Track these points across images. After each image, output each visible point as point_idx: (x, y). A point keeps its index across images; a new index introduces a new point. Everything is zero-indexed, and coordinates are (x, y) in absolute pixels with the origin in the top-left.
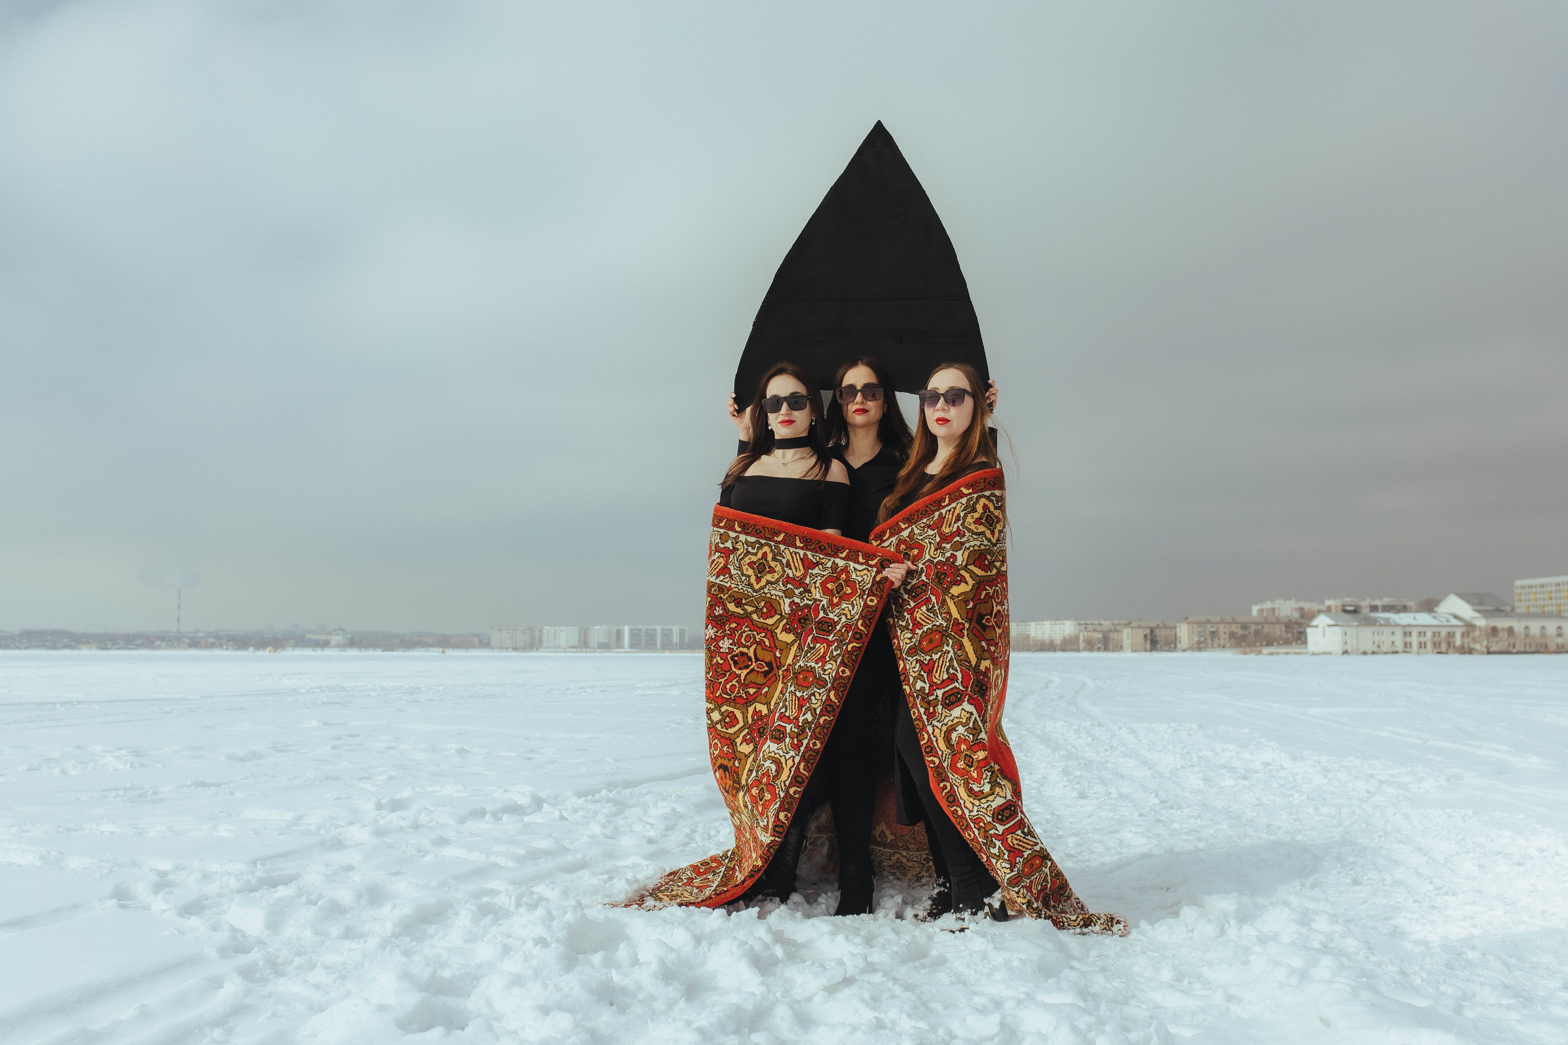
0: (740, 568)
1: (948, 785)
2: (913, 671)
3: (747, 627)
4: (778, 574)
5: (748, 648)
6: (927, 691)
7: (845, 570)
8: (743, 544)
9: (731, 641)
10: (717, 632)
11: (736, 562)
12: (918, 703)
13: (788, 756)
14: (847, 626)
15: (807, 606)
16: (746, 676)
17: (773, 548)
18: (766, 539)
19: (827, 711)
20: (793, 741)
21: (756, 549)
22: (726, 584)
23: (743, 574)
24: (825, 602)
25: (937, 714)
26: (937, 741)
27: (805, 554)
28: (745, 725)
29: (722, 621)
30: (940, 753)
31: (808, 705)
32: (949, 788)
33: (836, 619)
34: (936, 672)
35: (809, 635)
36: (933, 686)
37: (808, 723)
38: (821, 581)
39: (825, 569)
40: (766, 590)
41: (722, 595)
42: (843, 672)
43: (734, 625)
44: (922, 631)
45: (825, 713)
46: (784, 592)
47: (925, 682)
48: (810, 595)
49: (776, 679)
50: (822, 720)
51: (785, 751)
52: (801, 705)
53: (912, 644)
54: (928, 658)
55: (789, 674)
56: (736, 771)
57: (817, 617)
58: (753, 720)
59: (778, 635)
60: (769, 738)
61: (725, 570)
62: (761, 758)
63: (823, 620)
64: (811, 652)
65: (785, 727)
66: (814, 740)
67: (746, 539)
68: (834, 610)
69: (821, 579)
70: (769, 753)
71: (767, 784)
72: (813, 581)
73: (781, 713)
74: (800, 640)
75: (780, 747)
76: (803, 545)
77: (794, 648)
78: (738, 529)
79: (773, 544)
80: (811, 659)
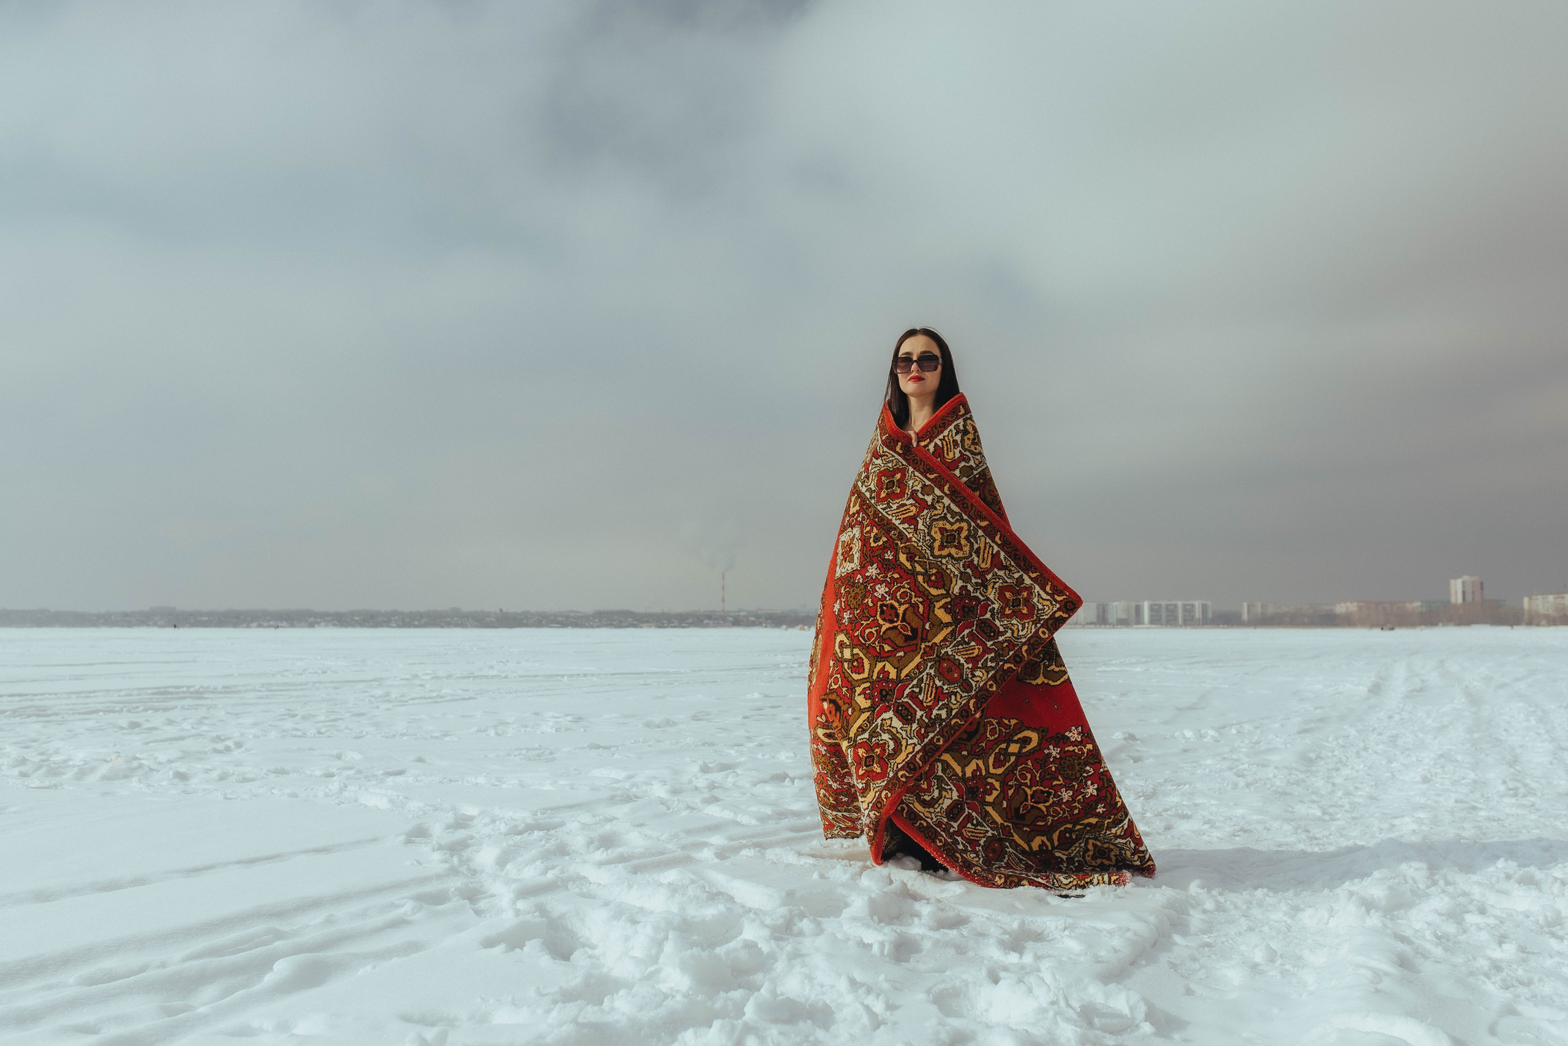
0: (930, 527)
3: (908, 584)
5: (901, 604)
8: (944, 507)
9: (887, 590)
10: (879, 574)
11: (928, 520)
13: (910, 741)
14: (1011, 644)
15: (976, 599)
16: (887, 630)
17: (972, 528)
18: (969, 516)
19: (961, 715)
20: (920, 730)
21: (954, 520)
22: (907, 534)
23: (929, 534)
24: (996, 606)
27: (998, 552)
28: (868, 677)
29: (888, 566)
31: (946, 701)
33: (1001, 629)
35: (967, 628)
37: (941, 719)
38: (1001, 585)
39: (1011, 577)
40: (944, 561)
41: (899, 543)
42: (991, 686)
43: (896, 576)
45: (959, 716)
46: (961, 573)
48: (985, 591)
49: (915, 650)
50: (953, 722)
51: (909, 736)
52: (939, 697)
55: (932, 653)
56: (848, 718)
57: (983, 616)
58: (878, 677)
59: (936, 609)
60: (892, 709)
61: (912, 521)
62: (879, 725)
63: (988, 621)
64: (964, 646)
65: (916, 711)
66: (939, 736)
67: (949, 504)
68: (1003, 620)
69: (1002, 583)
70: (890, 726)
71: (880, 757)
72: (995, 580)
73: (913, 691)
74: (956, 627)
75: (905, 729)
76: (1000, 542)
77: (947, 631)
78: (946, 491)
79: (974, 525)
80: (962, 653)
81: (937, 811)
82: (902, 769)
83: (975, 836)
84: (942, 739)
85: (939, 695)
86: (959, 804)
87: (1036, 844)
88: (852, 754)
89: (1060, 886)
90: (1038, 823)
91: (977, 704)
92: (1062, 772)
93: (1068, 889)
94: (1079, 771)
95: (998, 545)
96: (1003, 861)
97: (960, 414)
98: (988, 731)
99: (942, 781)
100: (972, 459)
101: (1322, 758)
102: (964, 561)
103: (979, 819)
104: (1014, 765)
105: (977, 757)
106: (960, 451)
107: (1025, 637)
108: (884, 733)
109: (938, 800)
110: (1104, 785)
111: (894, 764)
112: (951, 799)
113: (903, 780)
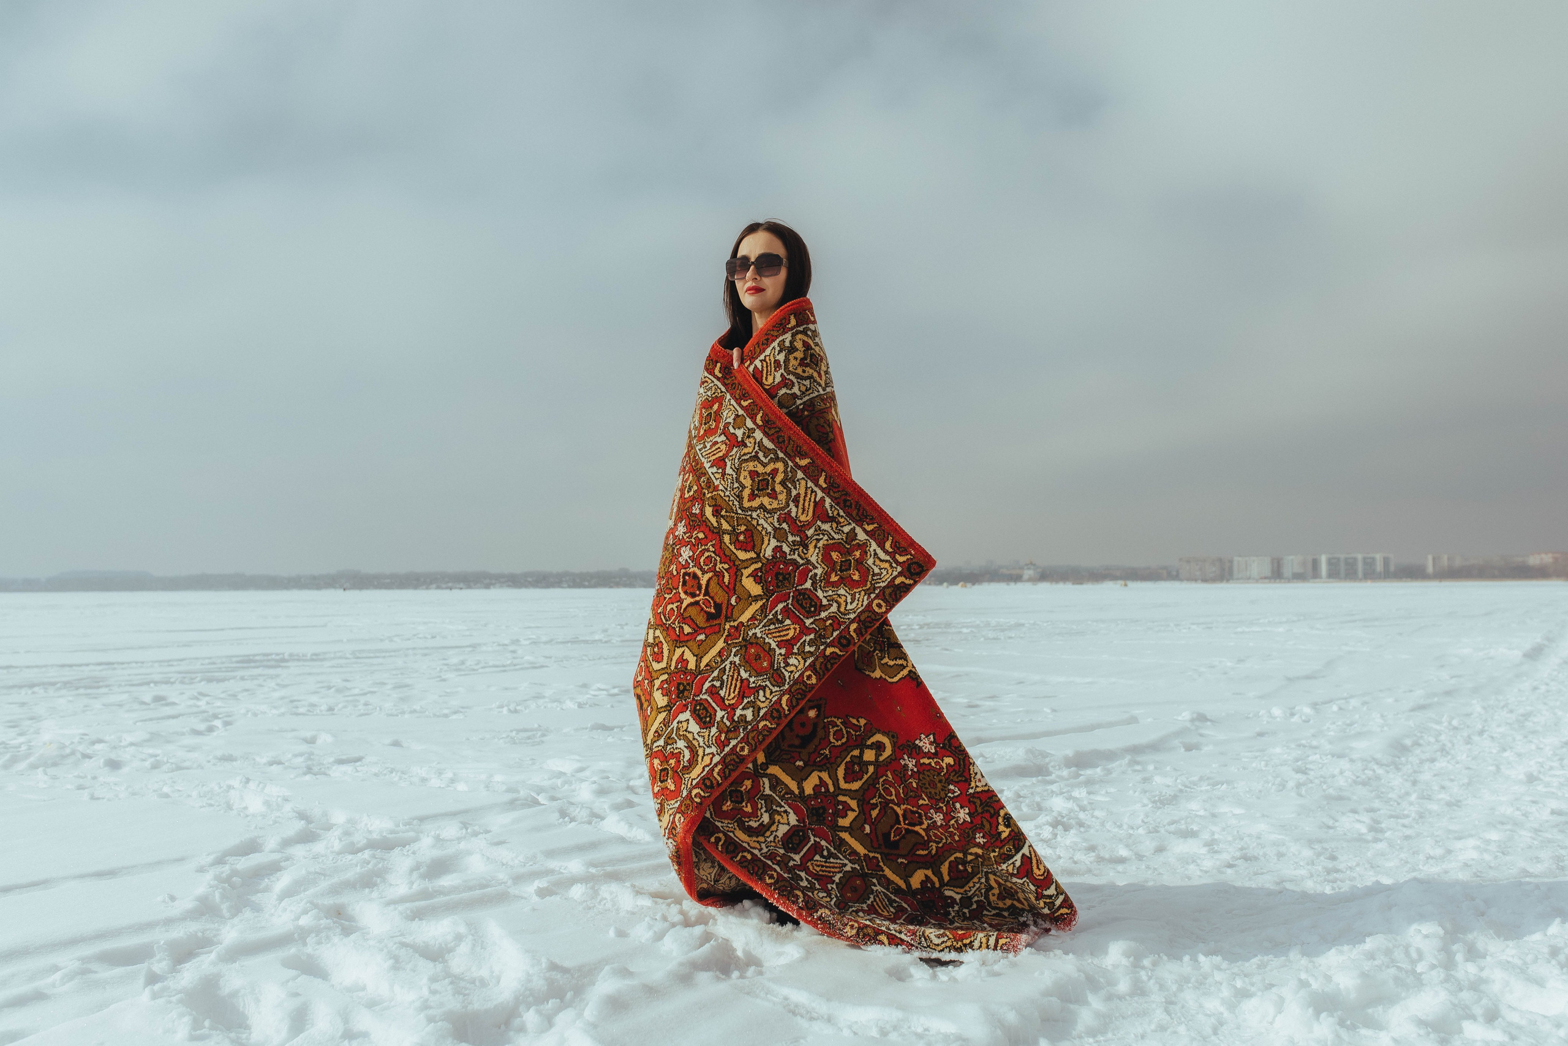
0: (738, 471)
3: (713, 546)
5: (704, 572)
7: (863, 547)
8: (755, 443)
9: (691, 554)
10: (686, 533)
11: (736, 461)
13: (708, 751)
14: (836, 621)
15: (794, 562)
16: (688, 606)
17: (789, 470)
18: (785, 453)
19: (771, 716)
20: (720, 735)
21: (767, 459)
22: (714, 481)
23: (738, 480)
24: (819, 571)
27: (823, 499)
28: (666, 668)
29: (695, 523)
31: (752, 698)
33: (825, 602)
35: (781, 602)
37: (746, 722)
38: (826, 542)
39: (839, 532)
40: (754, 515)
41: (706, 492)
42: (809, 677)
46: (775, 529)
48: (805, 552)
49: (718, 631)
51: (707, 743)
52: (744, 692)
55: (738, 635)
56: (647, 719)
57: (801, 585)
58: (676, 667)
59: (744, 578)
60: (689, 709)
61: (720, 463)
62: (675, 729)
63: (807, 592)
64: (777, 626)
65: (716, 711)
66: (744, 744)
67: (762, 439)
68: (827, 589)
69: (827, 540)
70: (686, 730)
71: (675, 770)
72: (817, 537)
73: (713, 686)
74: (767, 600)
75: (702, 734)
76: (826, 486)
77: (756, 606)
78: (759, 421)
79: (792, 464)
80: (774, 635)
81: (769, 840)
82: (697, 786)
83: (826, 871)
84: (747, 747)
85: (745, 690)
86: (801, 831)
87: (916, 881)
88: (649, 765)
89: (929, 946)
90: (918, 853)
91: (791, 702)
92: (924, 789)
93: (939, 951)
94: (942, 790)
95: (823, 490)
96: (866, 903)
97: (790, 326)
98: (832, 734)
99: (772, 801)
100: (796, 384)
101: (1419, 745)
102: (778, 513)
103: (832, 849)
104: (874, 777)
105: (819, 769)
106: (782, 375)
107: (855, 612)
108: (680, 739)
109: (770, 827)
110: (977, 811)
111: (689, 780)
112: (788, 824)
113: (698, 800)
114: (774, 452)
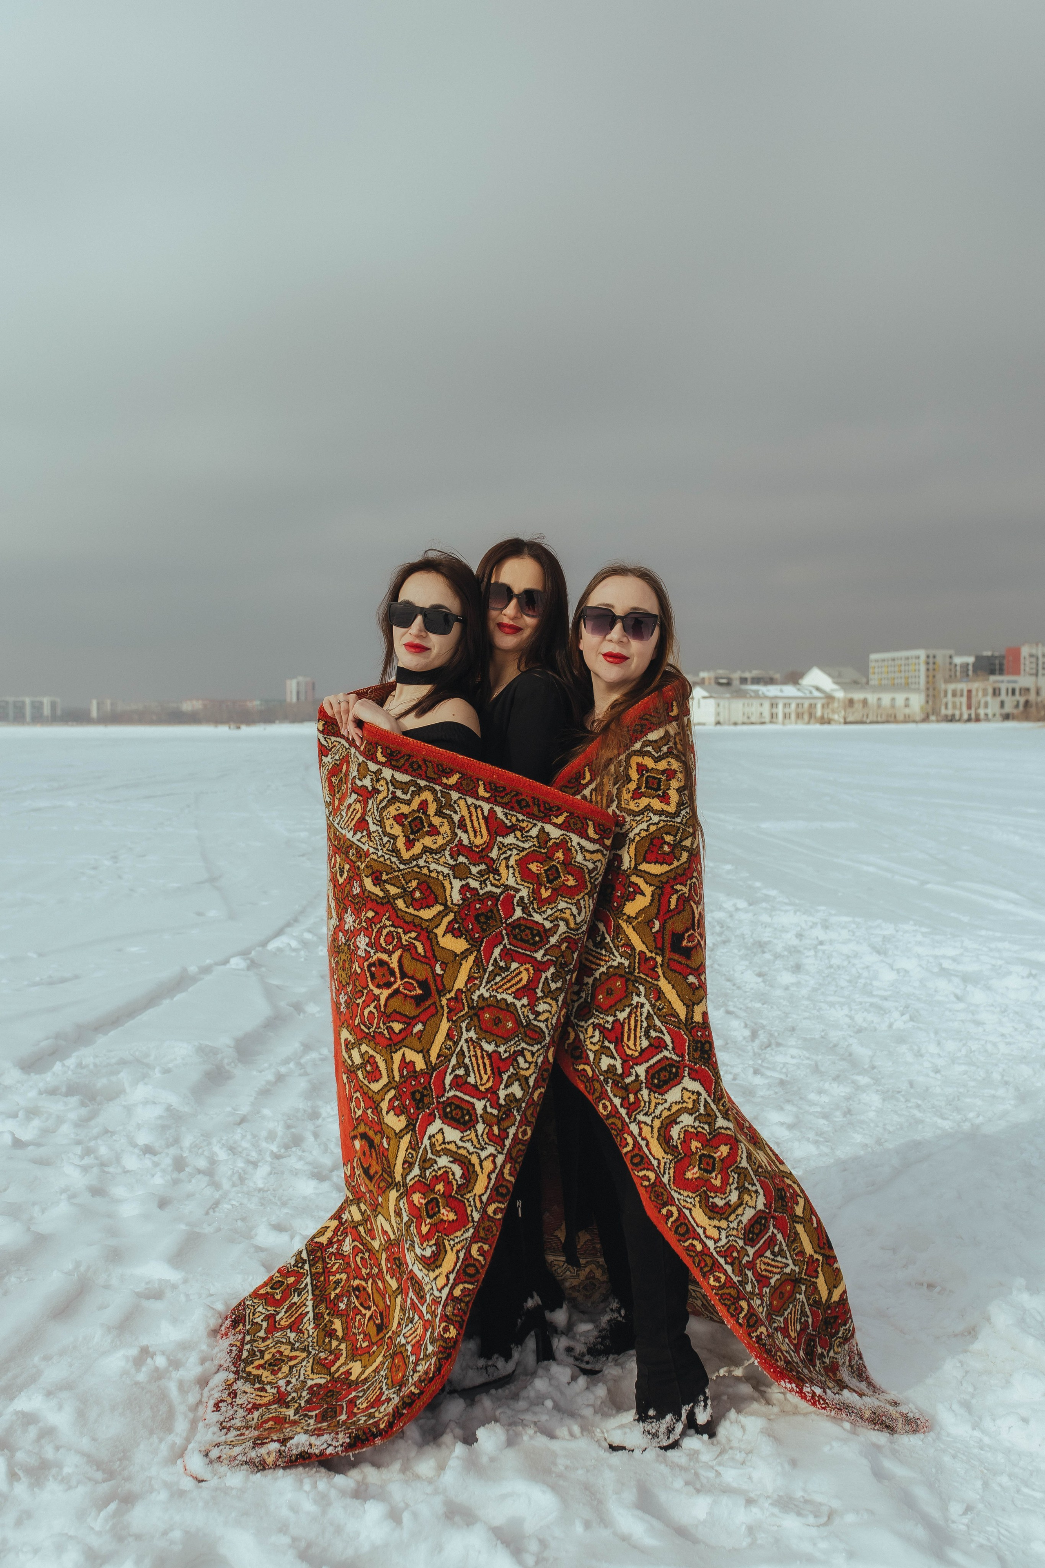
0: (381, 823)
1: (674, 1209)
2: (591, 1043)
3: (388, 919)
4: (444, 838)
5: (390, 954)
6: (620, 1071)
7: (563, 844)
8: (387, 784)
9: (367, 940)
10: (355, 921)
11: (376, 813)
12: (609, 1091)
13: (483, 1154)
14: (570, 941)
15: (490, 895)
16: (387, 999)
17: (439, 795)
18: (428, 779)
20: (491, 1130)
21: (409, 795)
22: (363, 846)
23: (385, 834)
24: (524, 893)
25: (642, 1104)
26: (647, 1145)
27: (491, 811)
28: (389, 1082)
29: (359, 904)
30: (655, 1163)
31: (511, 1070)
32: (676, 1214)
33: (548, 925)
34: (629, 1039)
35: (496, 946)
36: (629, 1062)
37: (516, 1100)
38: (517, 857)
39: (526, 839)
40: (421, 862)
41: (359, 863)
43: (371, 914)
44: (592, 978)
46: (452, 868)
47: (613, 1058)
48: (498, 878)
49: (436, 1012)
51: (478, 1146)
52: (499, 1068)
53: (582, 1000)
54: (610, 1019)
55: (461, 1006)
56: (386, 1154)
57: (511, 917)
58: (401, 1076)
59: (440, 938)
60: (438, 1116)
61: (361, 825)
62: (428, 1147)
63: (522, 922)
64: (503, 975)
65: (473, 1104)
66: (524, 1127)
67: (393, 776)
68: (543, 909)
69: (518, 854)
70: (444, 1143)
71: (447, 1196)
72: (505, 855)
73: (456, 1076)
74: (479, 951)
75: (468, 1138)
76: (489, 795)
77: (467, 965)
78: (381, 758)
79: (440, 788)
80: (504, 987)
82: (490, 1201)
85: (498, 1064)
88: (406, 1206)
102: (448, 848)
108: (440, 1156)
111: (474, 1200)
112: (755, 1208)
113: (499, 1216)
114: (413, 783)
